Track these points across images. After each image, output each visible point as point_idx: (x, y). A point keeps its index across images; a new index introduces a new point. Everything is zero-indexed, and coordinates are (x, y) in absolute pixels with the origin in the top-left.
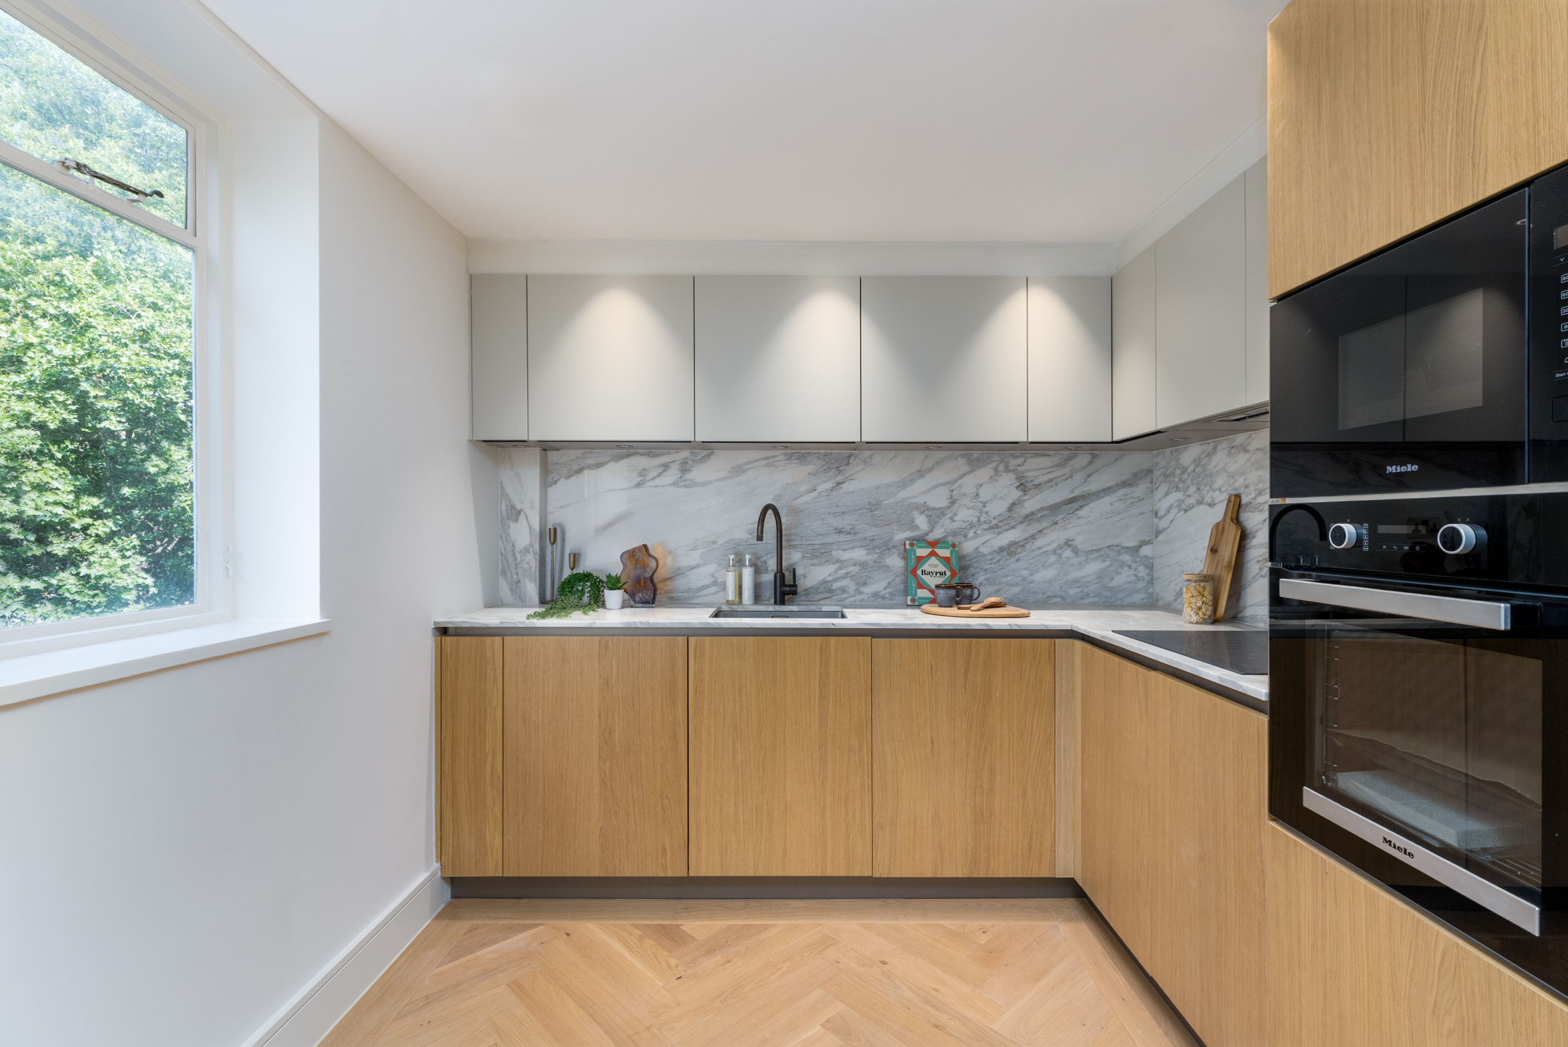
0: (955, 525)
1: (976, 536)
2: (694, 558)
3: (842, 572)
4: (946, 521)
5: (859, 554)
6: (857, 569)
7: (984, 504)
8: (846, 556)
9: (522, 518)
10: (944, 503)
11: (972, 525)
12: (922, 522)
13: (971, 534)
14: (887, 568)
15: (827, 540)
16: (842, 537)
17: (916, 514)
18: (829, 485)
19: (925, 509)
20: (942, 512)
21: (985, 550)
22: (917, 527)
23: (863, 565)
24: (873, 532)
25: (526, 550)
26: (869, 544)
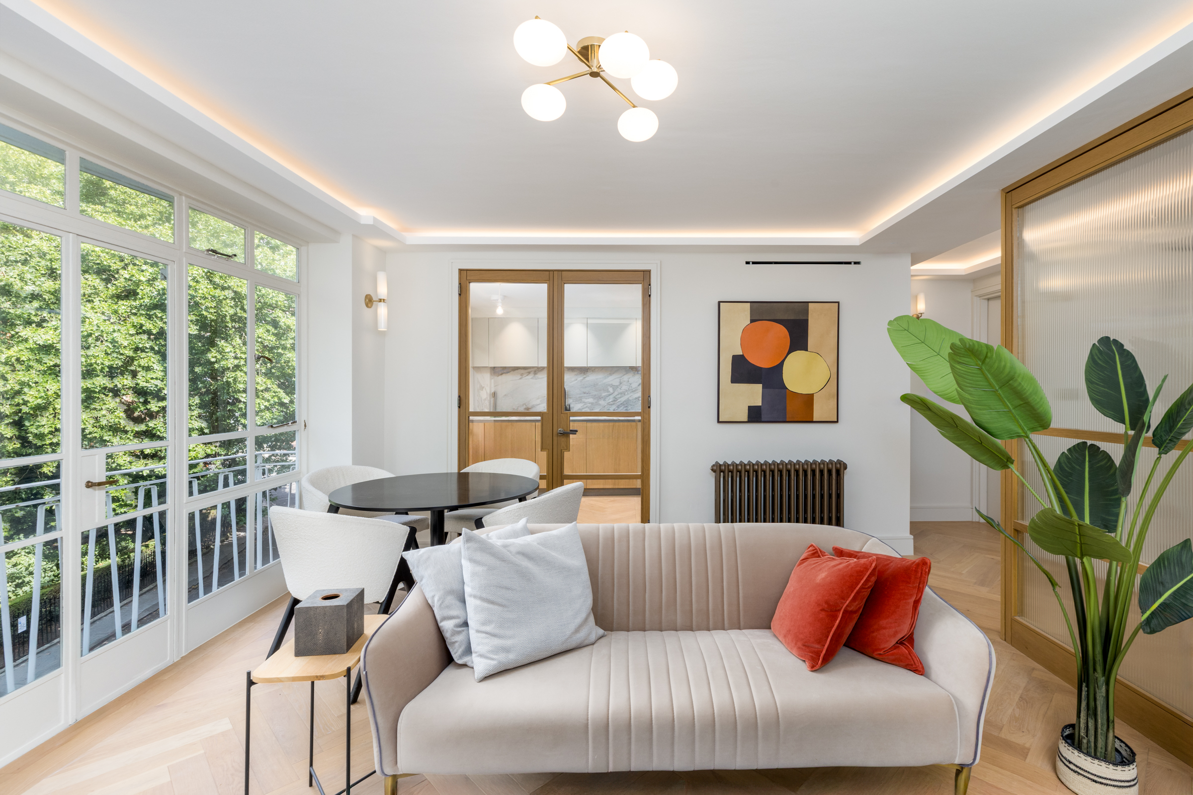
0: (621, 391)
1: (628, 394)
2: (538, 402)
3: (585, 406)
4: (618, 389)
5: (591, 400)
6: (590, 405)
7: (631, 384)
8: (586, 401)
9: (484, 389)
10: (618, 384)
11: (627, 391)
12: (611, 390)
13: (626, 393)
14: (600, 405)
15: (581, 396)
16: (585, 395)
17: (609, 387)
18: (581, 378)
19: (612, 386)
20: (617, 387)
21: (631, 399)
22: (609, 391)
23: (592, 404)
24: (595, 393)
25: (485, 399)
26: (594, 397)
